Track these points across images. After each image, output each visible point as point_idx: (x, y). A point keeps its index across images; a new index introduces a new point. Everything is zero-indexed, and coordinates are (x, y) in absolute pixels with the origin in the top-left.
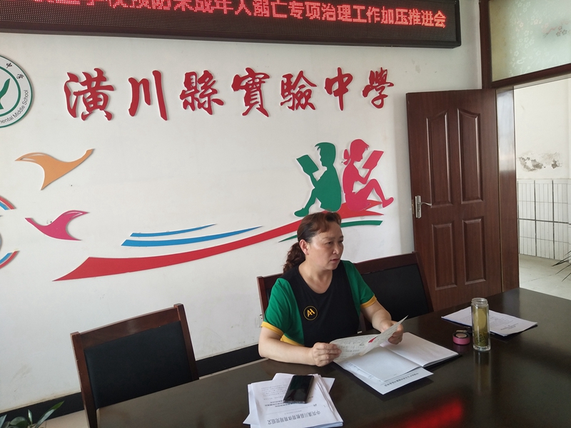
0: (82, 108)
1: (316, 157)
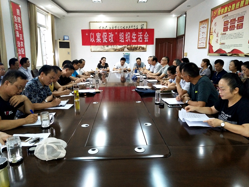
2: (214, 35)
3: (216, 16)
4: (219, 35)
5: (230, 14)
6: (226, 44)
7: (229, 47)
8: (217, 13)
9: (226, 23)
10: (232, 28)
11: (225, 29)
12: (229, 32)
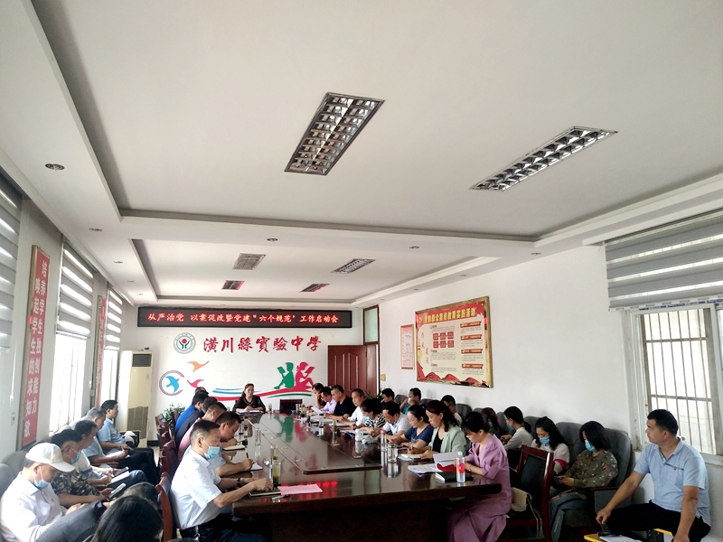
0: (208, 349)
1: (285, 368)
2: (423, 350)
3: (422, 324)
4: (429, 351)
5: (438, 324)
6: (439, 366)
7: (442, 370)
8: (423, 320)
9: (435, 336)
10: (443, 345)
11: (436, 345)
12: (439, 349)
